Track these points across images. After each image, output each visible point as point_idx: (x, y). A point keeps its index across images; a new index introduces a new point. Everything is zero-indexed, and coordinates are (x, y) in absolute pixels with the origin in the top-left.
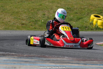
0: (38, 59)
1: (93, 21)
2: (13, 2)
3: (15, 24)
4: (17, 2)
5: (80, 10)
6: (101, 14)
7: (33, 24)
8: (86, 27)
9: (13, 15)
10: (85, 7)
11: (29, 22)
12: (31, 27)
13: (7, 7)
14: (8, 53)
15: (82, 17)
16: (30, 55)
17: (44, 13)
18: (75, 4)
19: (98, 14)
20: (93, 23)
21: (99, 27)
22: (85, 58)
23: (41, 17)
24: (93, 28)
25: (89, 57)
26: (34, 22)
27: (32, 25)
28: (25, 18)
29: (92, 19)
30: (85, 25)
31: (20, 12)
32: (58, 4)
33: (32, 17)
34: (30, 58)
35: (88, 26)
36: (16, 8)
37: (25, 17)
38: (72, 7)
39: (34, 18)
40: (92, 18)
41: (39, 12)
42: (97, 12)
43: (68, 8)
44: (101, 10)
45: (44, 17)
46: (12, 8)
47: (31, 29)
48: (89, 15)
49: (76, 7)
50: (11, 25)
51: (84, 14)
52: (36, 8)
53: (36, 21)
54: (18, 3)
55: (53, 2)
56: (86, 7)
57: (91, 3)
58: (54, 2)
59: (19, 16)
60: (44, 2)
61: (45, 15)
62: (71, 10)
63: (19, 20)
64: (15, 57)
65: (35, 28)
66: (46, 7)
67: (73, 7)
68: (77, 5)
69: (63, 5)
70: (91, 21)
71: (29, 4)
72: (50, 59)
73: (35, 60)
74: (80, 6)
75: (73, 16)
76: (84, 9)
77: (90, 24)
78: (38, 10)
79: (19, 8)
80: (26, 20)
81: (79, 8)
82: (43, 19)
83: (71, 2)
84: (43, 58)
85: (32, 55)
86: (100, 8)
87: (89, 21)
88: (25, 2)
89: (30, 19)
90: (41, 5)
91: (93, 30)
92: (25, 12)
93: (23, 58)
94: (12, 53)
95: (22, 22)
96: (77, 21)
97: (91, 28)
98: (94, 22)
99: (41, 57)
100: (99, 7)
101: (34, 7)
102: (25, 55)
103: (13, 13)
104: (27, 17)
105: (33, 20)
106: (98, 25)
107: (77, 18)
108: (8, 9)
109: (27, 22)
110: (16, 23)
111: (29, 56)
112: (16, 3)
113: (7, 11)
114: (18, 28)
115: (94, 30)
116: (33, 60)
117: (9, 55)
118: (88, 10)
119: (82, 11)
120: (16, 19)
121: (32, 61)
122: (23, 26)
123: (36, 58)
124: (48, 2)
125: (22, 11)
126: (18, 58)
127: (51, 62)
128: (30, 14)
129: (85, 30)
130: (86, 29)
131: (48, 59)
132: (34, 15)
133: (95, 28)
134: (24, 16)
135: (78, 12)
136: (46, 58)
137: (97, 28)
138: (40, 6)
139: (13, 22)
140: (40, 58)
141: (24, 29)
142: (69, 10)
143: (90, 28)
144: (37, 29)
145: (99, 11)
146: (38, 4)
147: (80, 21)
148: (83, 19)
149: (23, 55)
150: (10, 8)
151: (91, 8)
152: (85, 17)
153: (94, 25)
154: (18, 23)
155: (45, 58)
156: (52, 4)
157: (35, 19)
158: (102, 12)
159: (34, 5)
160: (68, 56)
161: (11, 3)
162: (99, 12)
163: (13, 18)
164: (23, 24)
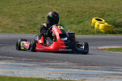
0: (36, 63)
1: (95, 24)
2: (11, 4)
3: (13, 27)
4: (15, 4)
5: (81, 13)
6: (103, 18)
7: (32, 28)
8: (87, 31)
9: (11, 17)
10: (86, 10)
11: (28, 25)
12: (30, 30)
13: (4, 9)
14: (5, 57)
15: (83, 20)
16: (28, 59)
17: (43, 16)
18: (76, 7)
19: (100, 17)
20: (94, 26)
21: (101, 30)
22: (86, 63)
23: (40, 19)
24: (94, 32)
25: (90, 62)
26: (33, 25)
27: (30, 29)
28: (23, 21)
29: (94, 23)
30: (86, 29)
31: (18, 15)
32: (58, 6)
33: (30, 20)
34: (28, 62)
35: (89, 30)
36: (14, 10)
37: (24, 19)
38: (72, 10)
39: (32, 21)
40: (94, 21)
41: (38, 15)
42: (98, 16)
43: (68, 11)
44: (103, 14)
45: (43, 20)
46: (10, 10)
47: (30, 32)
48: (90, 18)
49: (77, 10)
50: (9, 28)
51: (86, 17)
52: (35, 11)
53: (35, 24)
54: (17, 5)
55: (52, 4)
56: (88, 10)
57: (93, 6)
58: (54, 5)
59: (18, 19)
60: (43, 5)
61: (44, 18)
62: (71, 13)
63: (17, 23)
64: (13, 61)
65: (34, 31)
66: (46, 10)
67: (74, 10)
68: (78, 8)
69: (64, 8)
70: (92, 25)
71: (28, 6)
72: (49, 63)
73: (34, 64)
74: (81, 9)
75: (74, 19)
76: (85, 12)
77: (92, 27)
78: (37, 13)
79: (18, 11)
80: (25, 23)
81: (80, 11)
82: (42, 22)
83: (72, 5)
84: (42, 63)
85: (31, 60)
86: (102, 11)
87: (91, 25)
88: (24, 4)
89: (29, 22)
90: (40, 7)
91: (94, 34)
92: (24, 15)
93: (22, 62)
94: (10, 58)
95: (21, 25)
96: (77, 24)
97: (93, 31)
98: (96, 26)
99: (40, 61)
100: (100, 10)
101: (33, 10)
102: (23, 60)
103: (11, 15)
104: (26, 20)
105: (32, 23)
106: (100, 29)
107: (78, 21)
108: (6, 11)
109: (26, 25)
110: (14, 25)
111: (28, 61)
112: (14, 6)
113: (4, 13)
114: (16, 31)
115: (96, 34)
116: (32, 64)
117: (6, 59)
118: (89, 13)
119: (83, 14)
120: (15, 22)
121: (31, 66)
122: (21, 29)
123: (34, 63)
124: (48, 4)
125: (21, 14)
126: (16, 62)
127: (51, 67)
128: (29, 17)
129: (86, 34)
130: (87, 32)
131: (47, 63)
132: (33, 18)
133: (97, 32)
134: (22, 19)
135: (79, 15)
136: (46, 63)
137: (99, 32)
138: (39, 9)
139: (11, 25)
140: (39, 63)
141: (23, 32)
142: (70, 13)
143: (91, 32)
144: (36, 32)
145: (101, 14)
146: (37, 7)
147: (82, 24)
148: (84, 22)
149: (21, 59)
150: (8, 10)
151: (93, 11)
152: (86, 20)
153: (96, 29)
154: (16, 26)
155: (44, 62)
156: (52, 6)
157: (34, 22)
158: (104, 16)
159: (33, 7)
160: (68, 61)
161: (9, 6)
162: (100, 16)
163: (11, 21)
164: (21, 27)
